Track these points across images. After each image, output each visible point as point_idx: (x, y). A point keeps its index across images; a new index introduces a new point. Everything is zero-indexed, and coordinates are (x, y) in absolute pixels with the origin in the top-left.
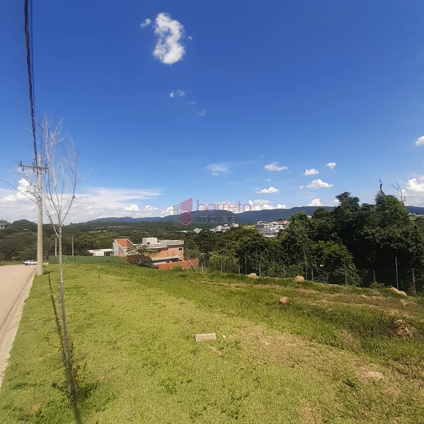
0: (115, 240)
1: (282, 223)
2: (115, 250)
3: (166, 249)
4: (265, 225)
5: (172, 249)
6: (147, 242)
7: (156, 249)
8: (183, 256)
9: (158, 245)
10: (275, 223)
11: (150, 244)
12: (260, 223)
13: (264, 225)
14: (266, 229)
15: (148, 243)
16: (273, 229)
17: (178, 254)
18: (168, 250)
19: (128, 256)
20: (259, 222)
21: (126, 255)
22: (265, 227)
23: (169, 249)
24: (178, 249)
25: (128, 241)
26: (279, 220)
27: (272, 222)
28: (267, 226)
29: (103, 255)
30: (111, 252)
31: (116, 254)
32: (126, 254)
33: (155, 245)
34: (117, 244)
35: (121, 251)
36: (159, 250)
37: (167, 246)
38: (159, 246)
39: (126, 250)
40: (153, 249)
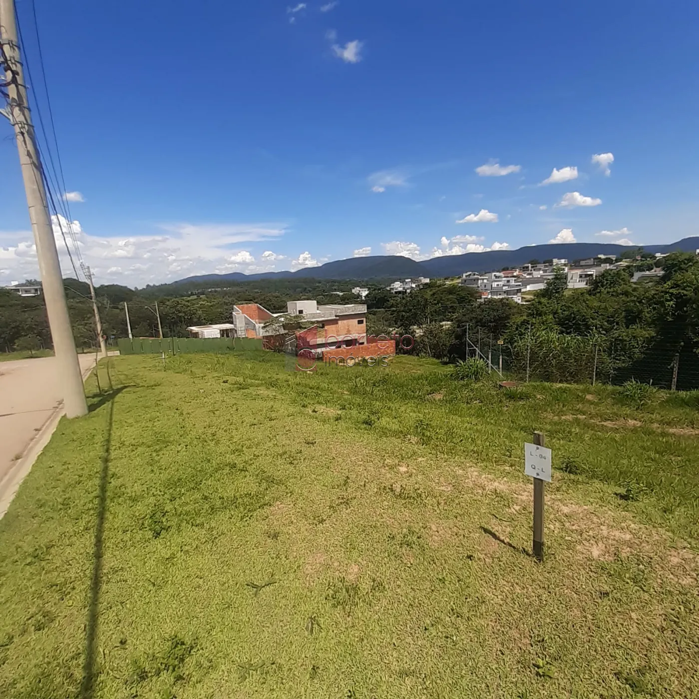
0: (235, 306)
1: (510, 275)
2: (238, 325)
3: (334, 322)
4: (481, 279)
5: (345, 321)
6: (298, 309)
7: (318, 322)
8: (365, 334)
9: (319, 316)
10: (498, 274)
11: (304, 313)
12: (466, 276)
13: (478, 279)
14: (485, 286)
15: (301, 312)
16: (498, 285)
17: (356, 330)
18: (337, 323)
19: (267, 337)
20: (464, 275)
21: (261, 335)
22: (480, 281)
23: (340, 322)
24: (356, 321)
25: (259, 308)
26: (504, 270)
27: (494, 274)
28: (483, 279)
29: (219, 336)
30: (231, 330)
31: (241, 334)
32: (262, 333)
33: (314, 315)
34: (241, 314)
35: (249, 326)
36: (323, 324)
37: (336, 316)
38: (322, 317)
39: (262, 325)
40: (313, 323)
